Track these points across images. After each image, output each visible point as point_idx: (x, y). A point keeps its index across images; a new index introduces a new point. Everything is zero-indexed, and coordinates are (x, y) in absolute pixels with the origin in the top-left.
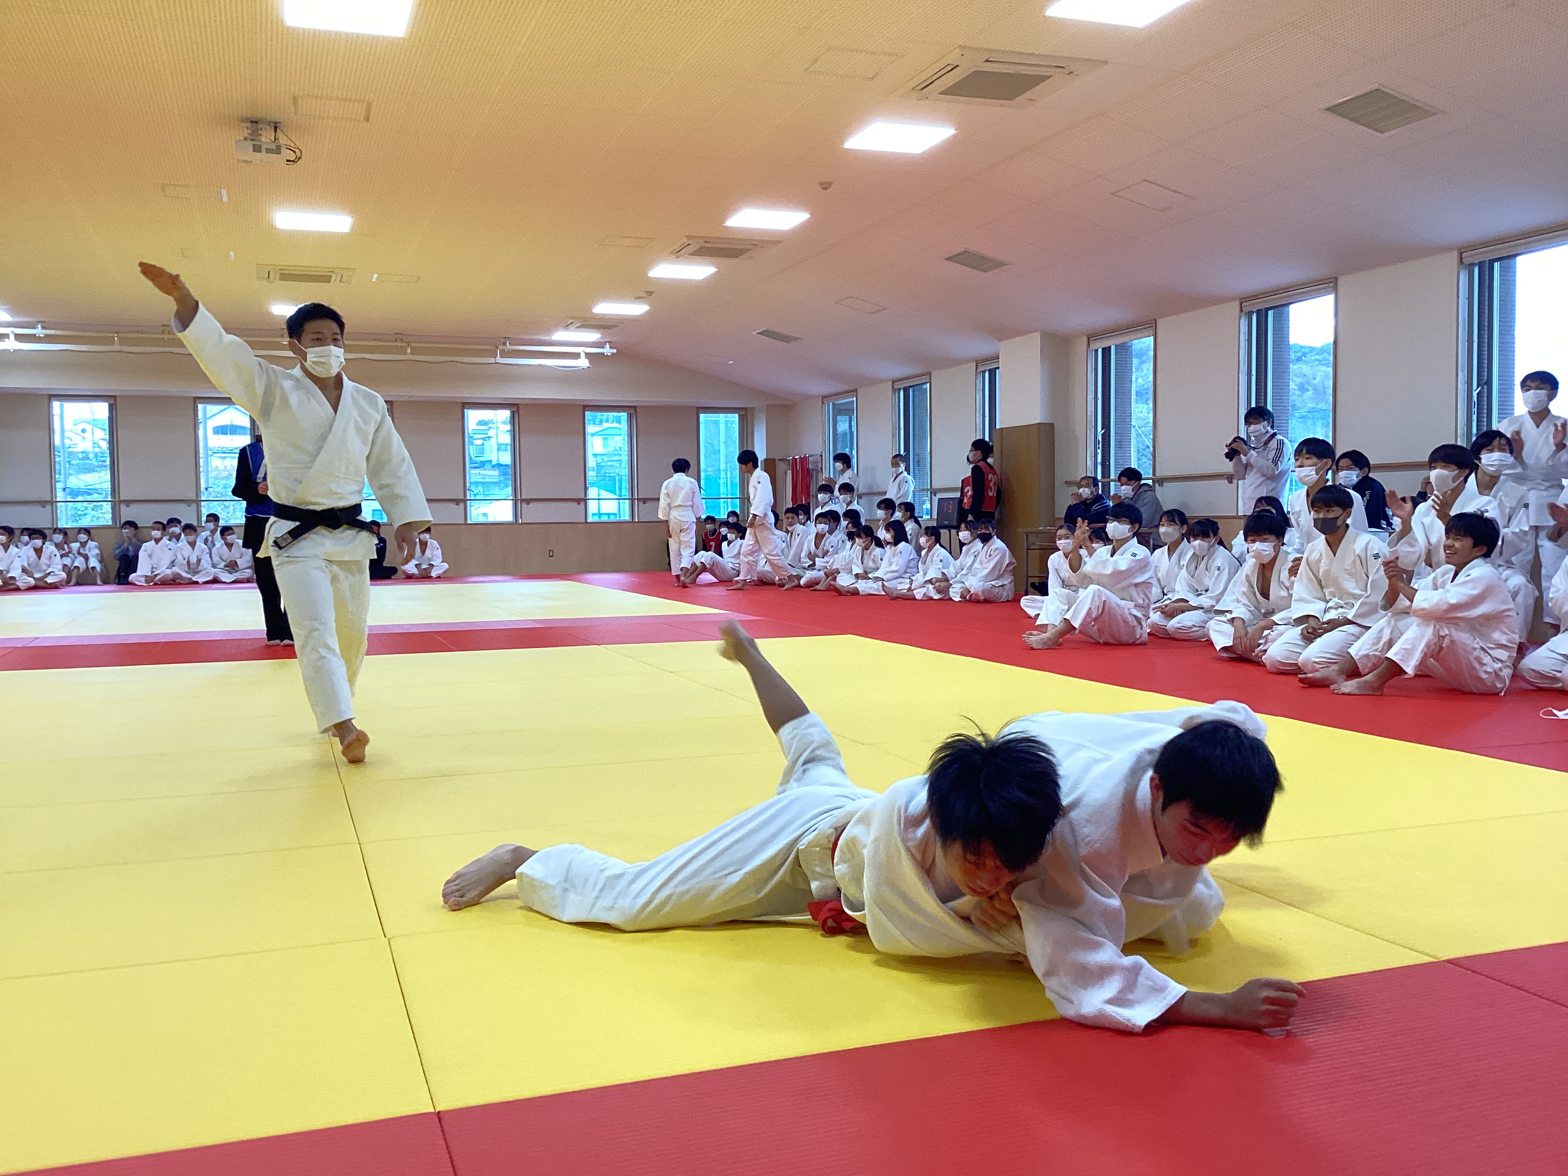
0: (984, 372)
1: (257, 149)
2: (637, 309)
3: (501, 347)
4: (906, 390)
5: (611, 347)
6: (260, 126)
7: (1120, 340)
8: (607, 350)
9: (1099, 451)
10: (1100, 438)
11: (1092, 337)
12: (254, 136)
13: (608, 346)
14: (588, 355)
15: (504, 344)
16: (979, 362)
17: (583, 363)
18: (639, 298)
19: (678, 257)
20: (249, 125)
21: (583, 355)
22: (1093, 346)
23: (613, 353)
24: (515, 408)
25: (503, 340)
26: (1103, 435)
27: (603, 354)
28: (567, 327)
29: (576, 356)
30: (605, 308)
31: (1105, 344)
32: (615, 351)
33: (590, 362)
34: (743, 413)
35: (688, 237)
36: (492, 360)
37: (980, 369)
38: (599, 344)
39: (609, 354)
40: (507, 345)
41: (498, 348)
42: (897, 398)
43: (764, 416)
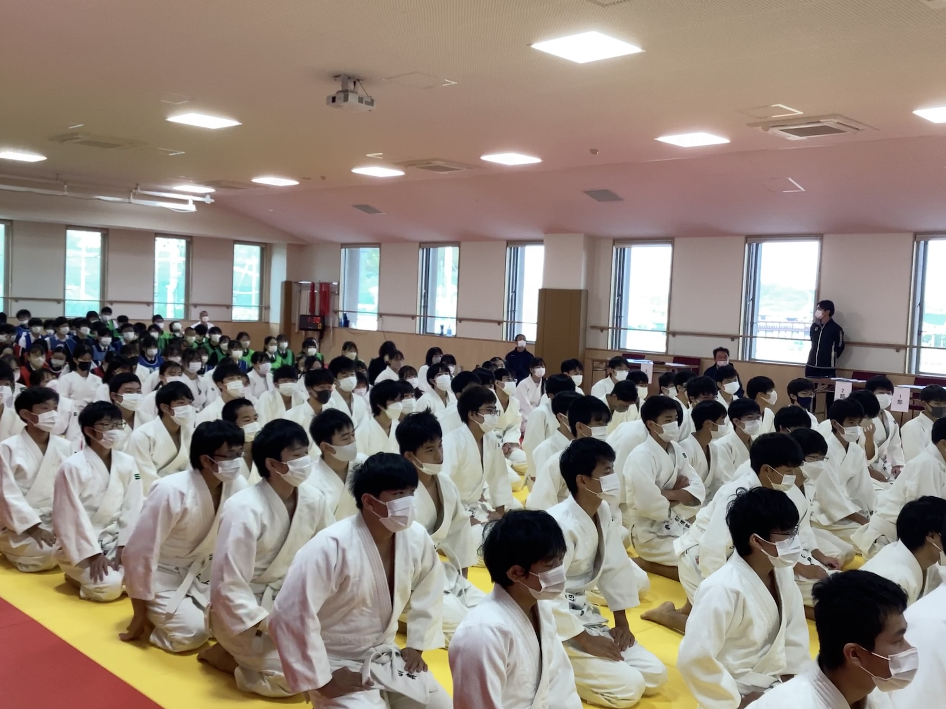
2: (285, 183)
3: (134, 191)
5: (212, 198)
8: (208, 200)
10: (616, 302)
11: (616, 241)
13: (208, 197)
14: (195, 202)
15: (136, 189)
17: (191, 208)
18: (303, 179)
21: (191, 202)
23: (212, 203)
24: (108, 232)
25: (135, 186)
27: (204, 203)
29: (185, 202)
32: (213, 201)
33: (197, 208)
34: (264, 246)
36: (127, 200)
38: (203, 195)
39: (209, 203)
40: (139, 189)
41: (131, 191)
42: (421, 254)
43: (285, 251)
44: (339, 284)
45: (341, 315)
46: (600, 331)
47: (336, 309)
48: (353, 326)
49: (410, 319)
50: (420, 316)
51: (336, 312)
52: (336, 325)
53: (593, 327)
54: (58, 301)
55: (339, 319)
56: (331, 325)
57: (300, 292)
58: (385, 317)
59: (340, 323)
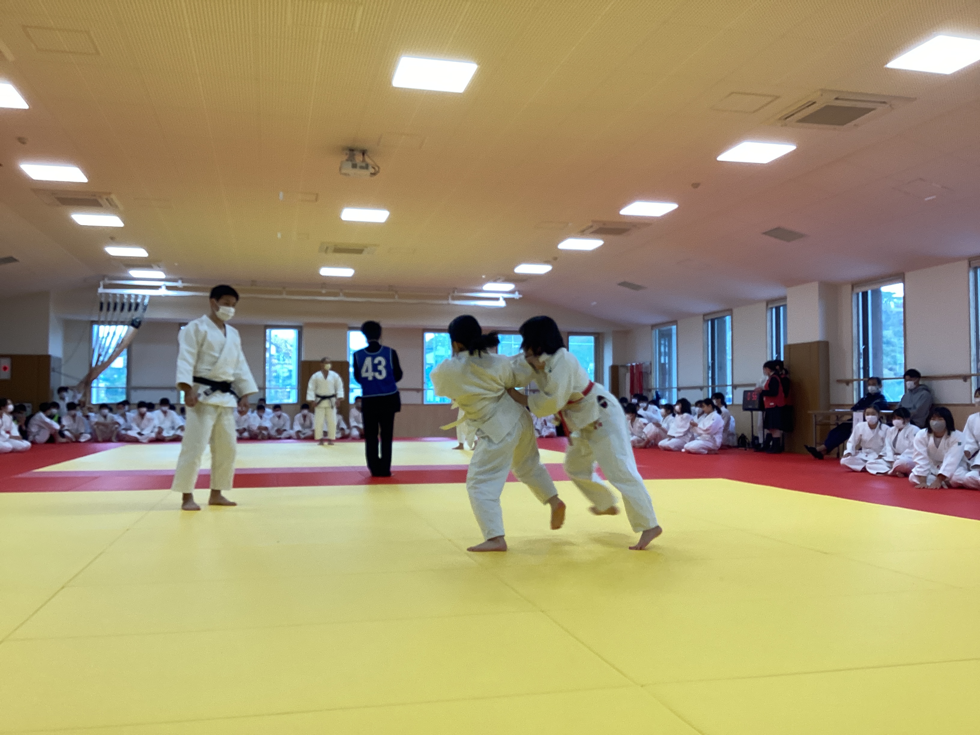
0: (772, 308)
1: (354, 166)
2: (543, 269)
3: (452, 294)
4: (713, 321)
5: (519, 294)
6: (355, 152)
7: (875, 287)
8: (517, 296)
9: (862, 360)
10: (862, 351)
11: (855, 285)
12: (351, 158)
13: (517, 293)
14: (505, 299)
15: (454, 292)
16: (768, 302)
17: (502, 303)
18: (547, 262)
19: (583, 235)
20: (348, 152)
21: (501, 299)
22: (857, 290)
23: (520, 299)
25: (453, 290)
26: (864, 349)
27: (514, 298)
28: (495, 281)
29: (497, 299)
30: (523, 269)
31: (864, 289)
32: (521, 296)
33: (507, 303)
34: (597, 336)
35: (593, 221)
36: (445, 302)
37: (770, 306)
38: (512, 292)
39: (518, 298)
40: (456, 292)
41: (450, 294)
43: (612, 338)
45: (655, 393)
46: (844, 384)
47: (650, 386)
49: (699, 390)
50: (708, 387)
53: (839, 381)
54: (419, 391)
57: (623, 372)
58: (681, 391)
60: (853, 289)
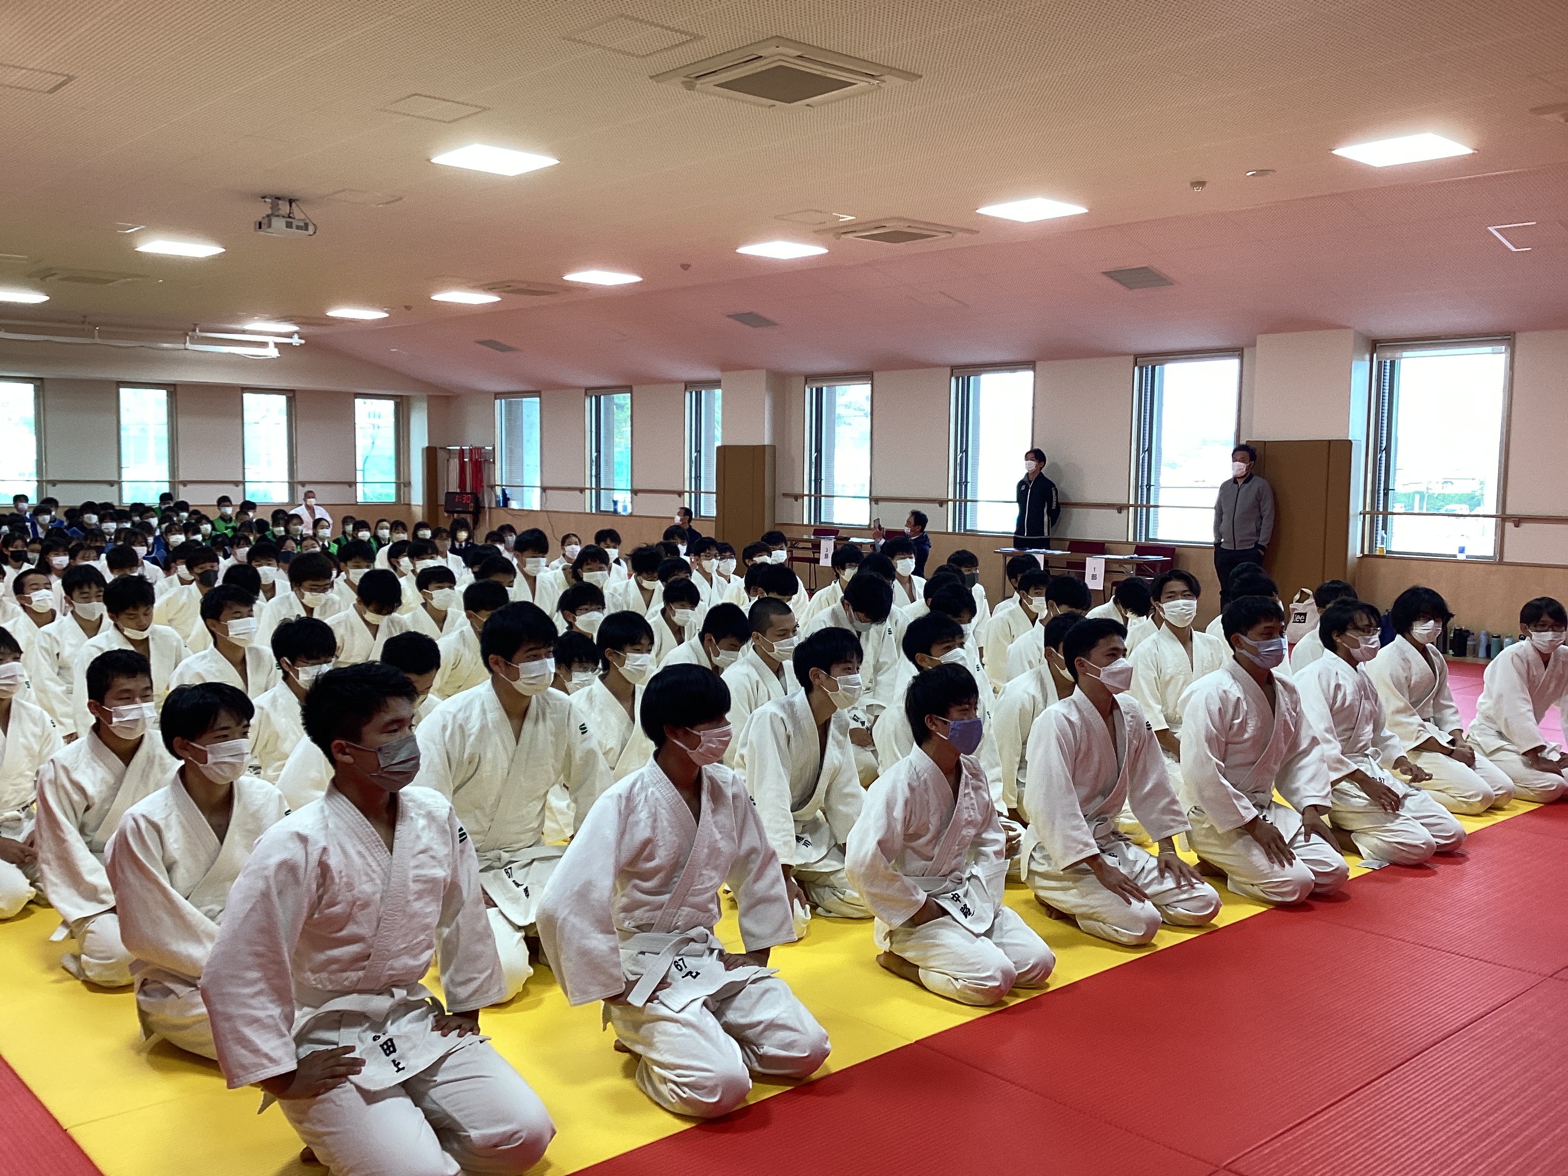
0: (690, 392)
2: (371, 315)
3: (190, 333)
4: (596, 397)
5: (301, 338)
6: (280, 202)
7: (830, 385)
8: (296, 341)
9: (813, 470)
10: (813, 459)
11: (810, 378)
12: (275, 208)
13: (296, 336)
14: (277, 345)
15: (194, 330)
16: (689, 385)
17: (272, 352)
20: (271, 201)
21: (271, 345)
22: (811, 385)
23: (301, 345)
24: (173, 390)
25: (192, 327)
26: (816, 457)
27: (290, 345)
29: (264, 344)
30: (343, 312)
31: (819, 385)
32: (303, 342)
33: (280, 351)
34: (398, 400)
36: (181, 346)
37: (689, 388)
38: (290, 335)
39: (297, 345)
40: (198, 332)
41: (187, 334)
42: (589, 404)
43: (425, 405)
44: (494, 449)
45: (499, 491)
46: (793, 500)
47: (492, 483)
48: (514, 505)
49: (578, 493)
50: (591, 489)
51: (493, 487)
52: (493, 505)
53: (785, 495)
54: (111, 483)
55: (496, 496)
56: (487, 506)
57: (448, 460)
58: (549, 492)
59: (498, 502)
60: (806, 383)
